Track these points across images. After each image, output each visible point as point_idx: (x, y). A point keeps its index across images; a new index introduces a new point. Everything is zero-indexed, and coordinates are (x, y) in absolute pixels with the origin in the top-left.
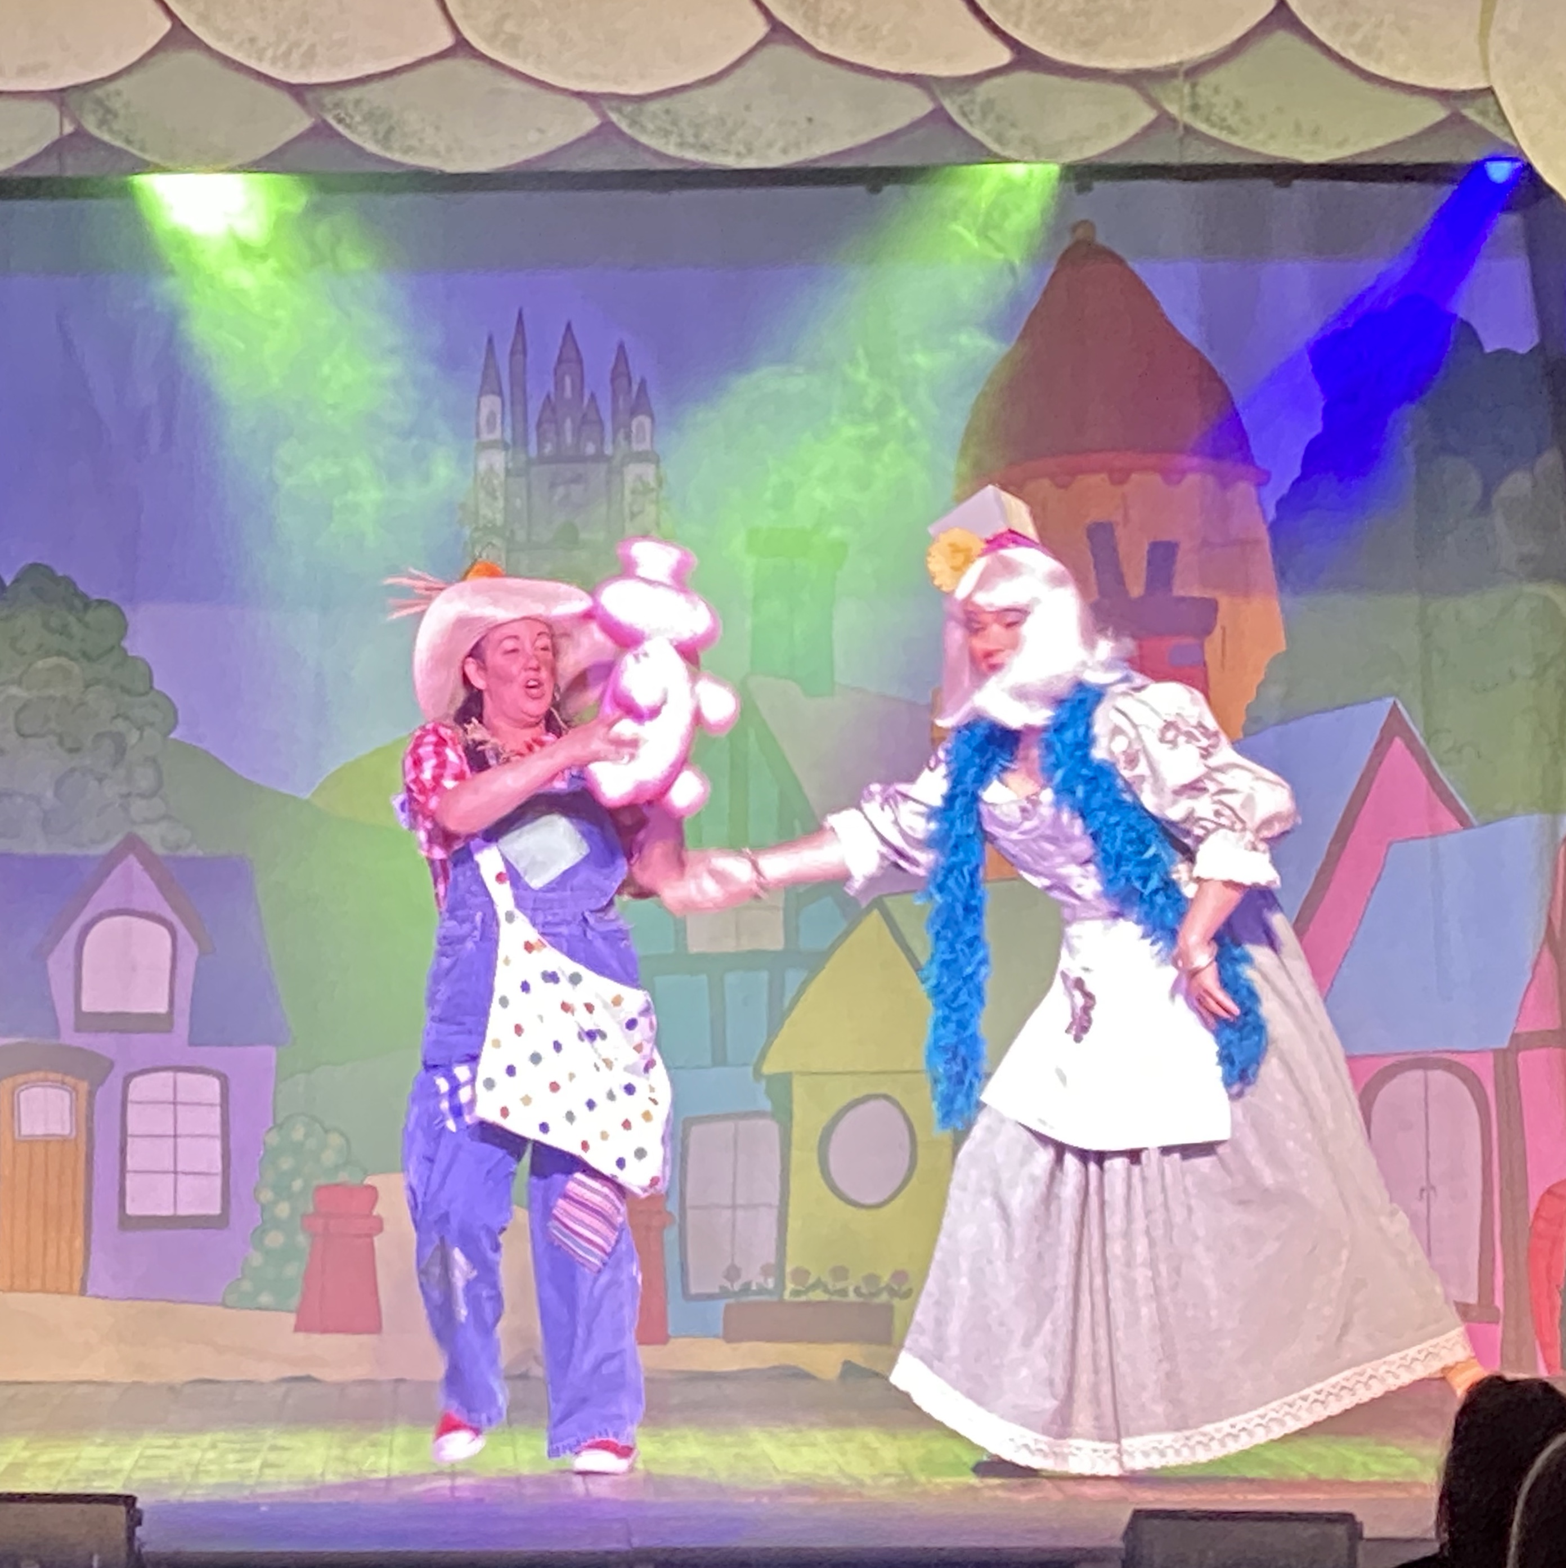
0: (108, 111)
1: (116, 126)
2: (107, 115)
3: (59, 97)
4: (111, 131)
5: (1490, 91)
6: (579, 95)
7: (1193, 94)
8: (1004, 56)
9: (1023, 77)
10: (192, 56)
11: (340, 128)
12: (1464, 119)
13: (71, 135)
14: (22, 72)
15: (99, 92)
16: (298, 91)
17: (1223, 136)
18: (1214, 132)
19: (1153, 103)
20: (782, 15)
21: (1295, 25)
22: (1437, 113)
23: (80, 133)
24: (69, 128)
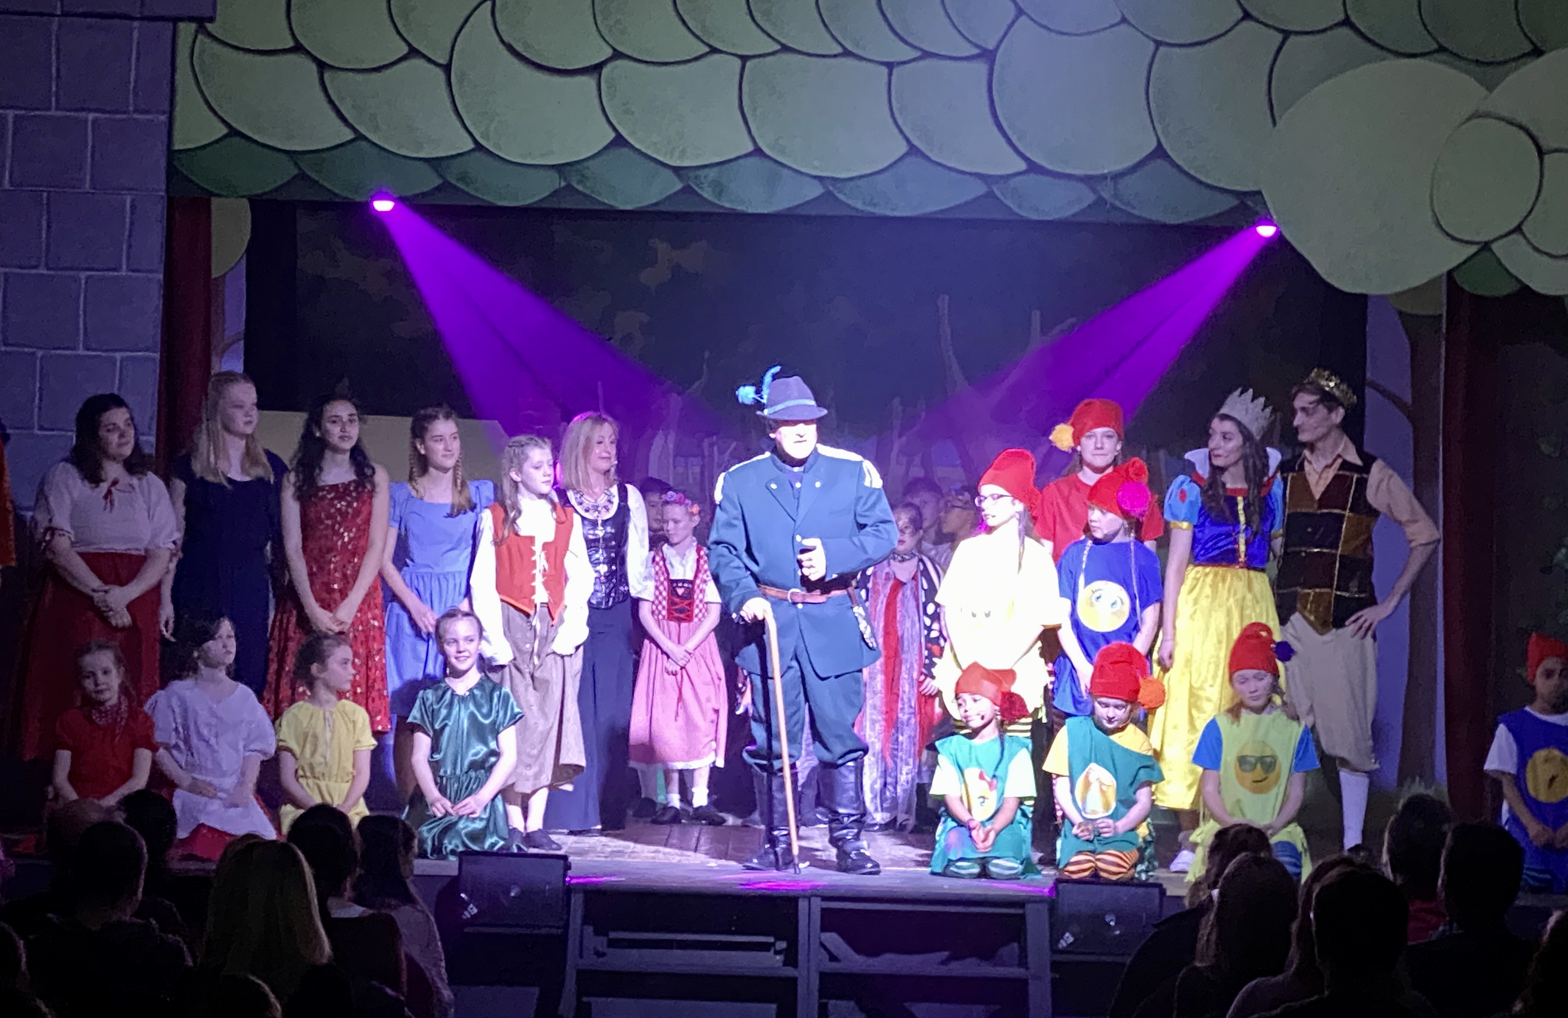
0: (583, 176)
1: (588, 184)
2: (583, 179)
3: (559, 168)
4: (584, 186)
5: (1259, 193)
6: (815, 177)
7: (1115, 188)
8: (1022, 166)
9: (1032, 177)
10: (625, 150)
11: (696, 189)
12: (1247, 207)
13: (564, 188)
14: (542, 155)
15: (579, 167)
16: (677, 170)
17: (1129, 209)
18: (1123, 207)
19: (1094, 191)
20: (916, 142)
21: (1165, 156)
22: (1234, 202)
23: (569, 186)
24: (563, 184)
